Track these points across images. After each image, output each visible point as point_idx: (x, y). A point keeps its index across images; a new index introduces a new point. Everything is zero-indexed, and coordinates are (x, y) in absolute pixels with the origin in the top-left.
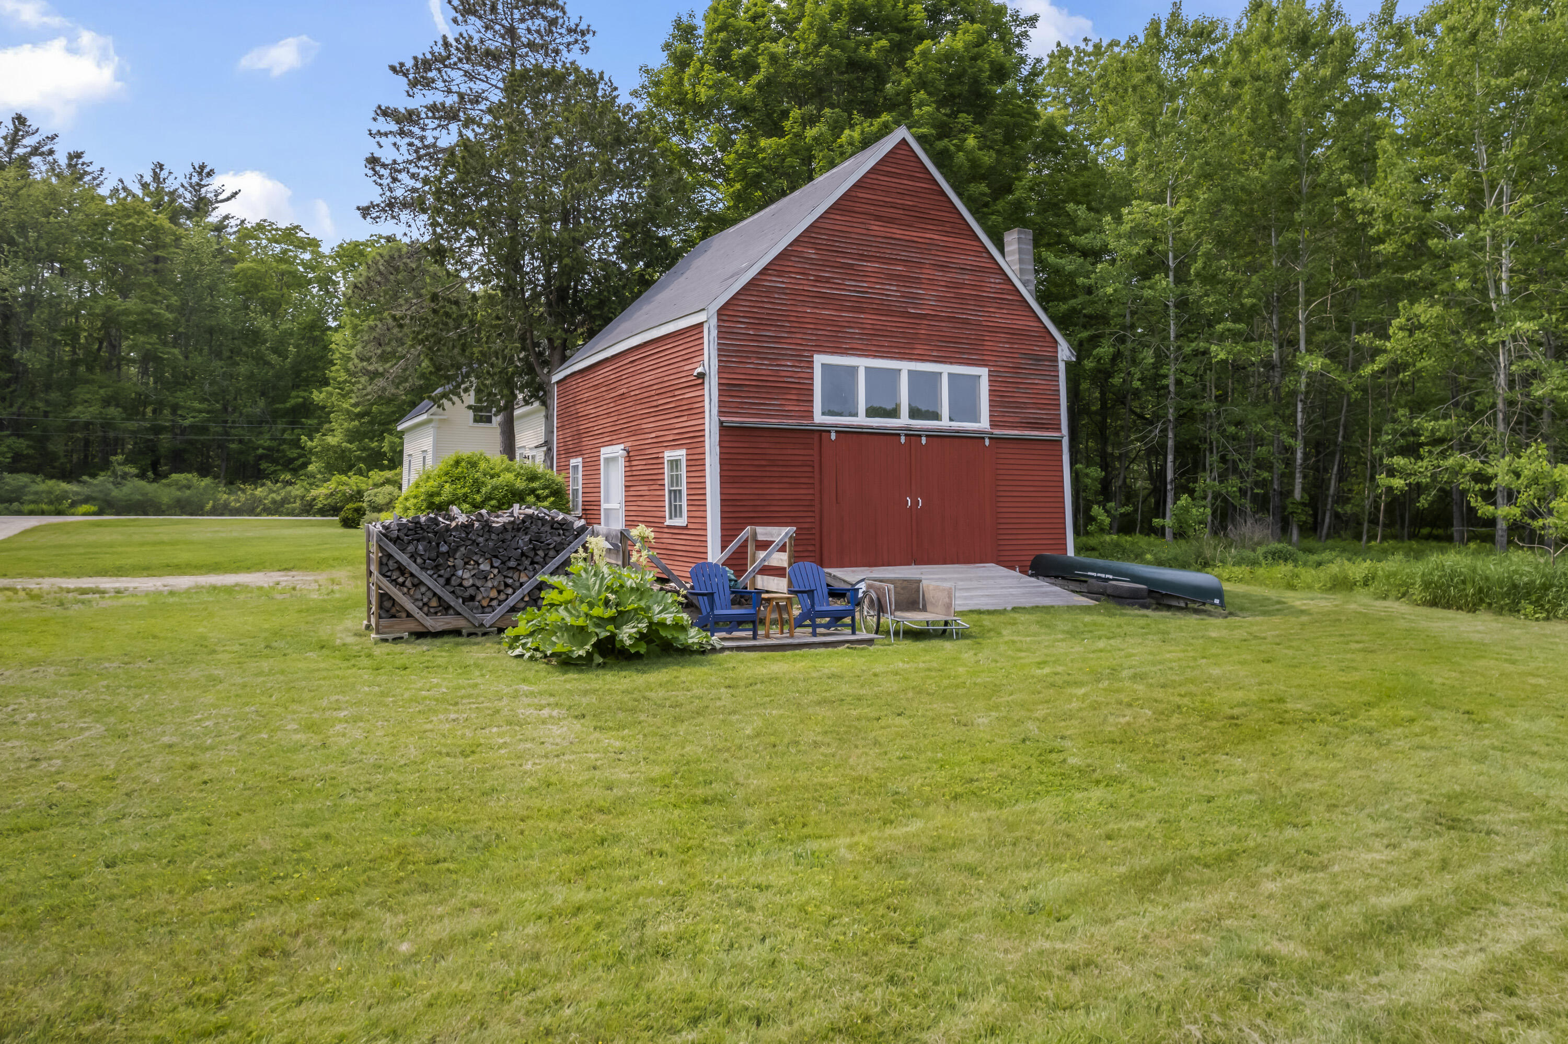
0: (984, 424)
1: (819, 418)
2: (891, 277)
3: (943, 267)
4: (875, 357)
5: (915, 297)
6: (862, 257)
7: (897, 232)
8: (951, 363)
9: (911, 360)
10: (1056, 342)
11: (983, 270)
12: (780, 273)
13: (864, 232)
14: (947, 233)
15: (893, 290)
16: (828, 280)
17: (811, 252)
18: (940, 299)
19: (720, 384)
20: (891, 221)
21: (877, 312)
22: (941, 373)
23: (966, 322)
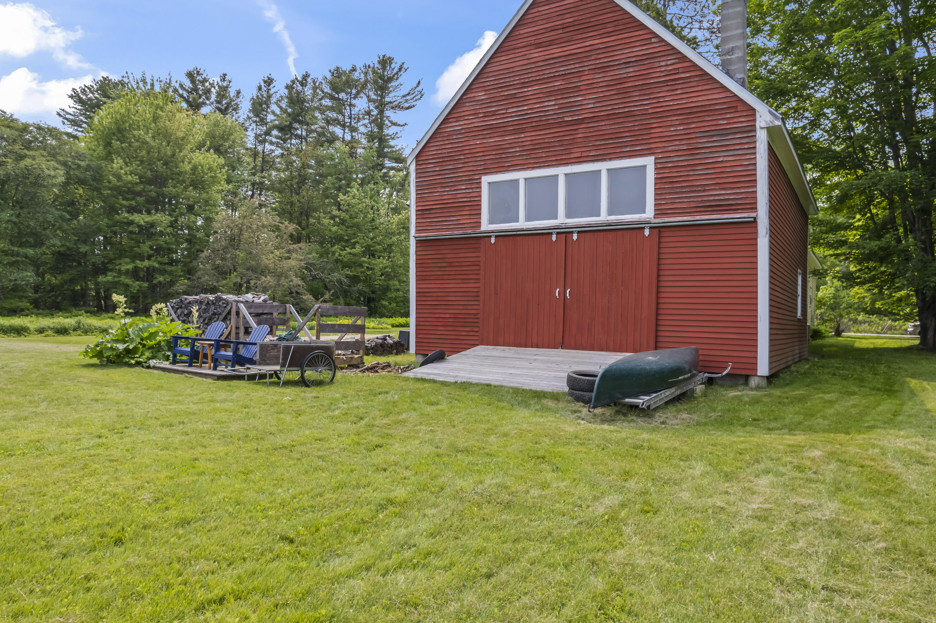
0: (649, 213)
1: (486, 226)
2: (549, 94)
3: (603, 68)
4: (534, 168)
5: (572, 105)
6: (524, 85)
7: (556, 51)
8: (610, 159)
9: (567, 164)
10: (754, 110)
11: (651, 56)
12: (458, 119)
13: (525, 62)
14: (609, 34)
15: (551, 105)
16: (494, 113)
17: (481, 95)
18: (598, 100)
19: (417, 211)
20: (551, 43)
21: (536, 128)
22: (600, 171)
23: (630, 114)
